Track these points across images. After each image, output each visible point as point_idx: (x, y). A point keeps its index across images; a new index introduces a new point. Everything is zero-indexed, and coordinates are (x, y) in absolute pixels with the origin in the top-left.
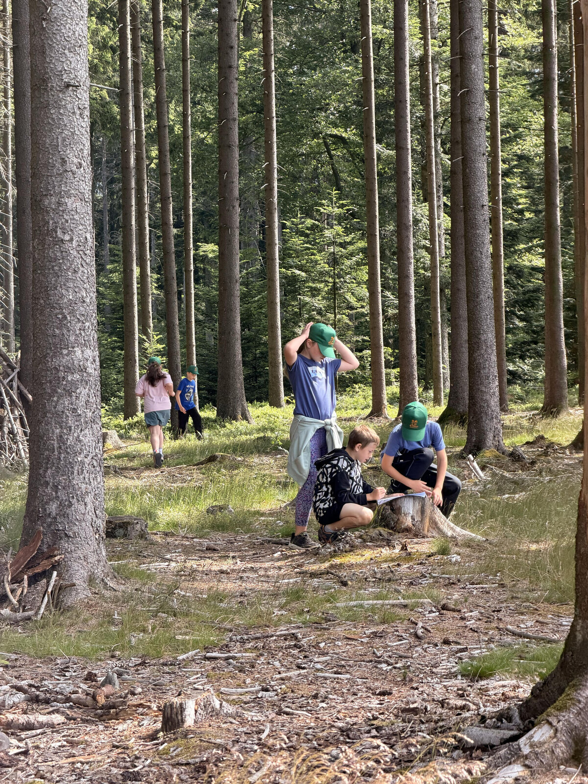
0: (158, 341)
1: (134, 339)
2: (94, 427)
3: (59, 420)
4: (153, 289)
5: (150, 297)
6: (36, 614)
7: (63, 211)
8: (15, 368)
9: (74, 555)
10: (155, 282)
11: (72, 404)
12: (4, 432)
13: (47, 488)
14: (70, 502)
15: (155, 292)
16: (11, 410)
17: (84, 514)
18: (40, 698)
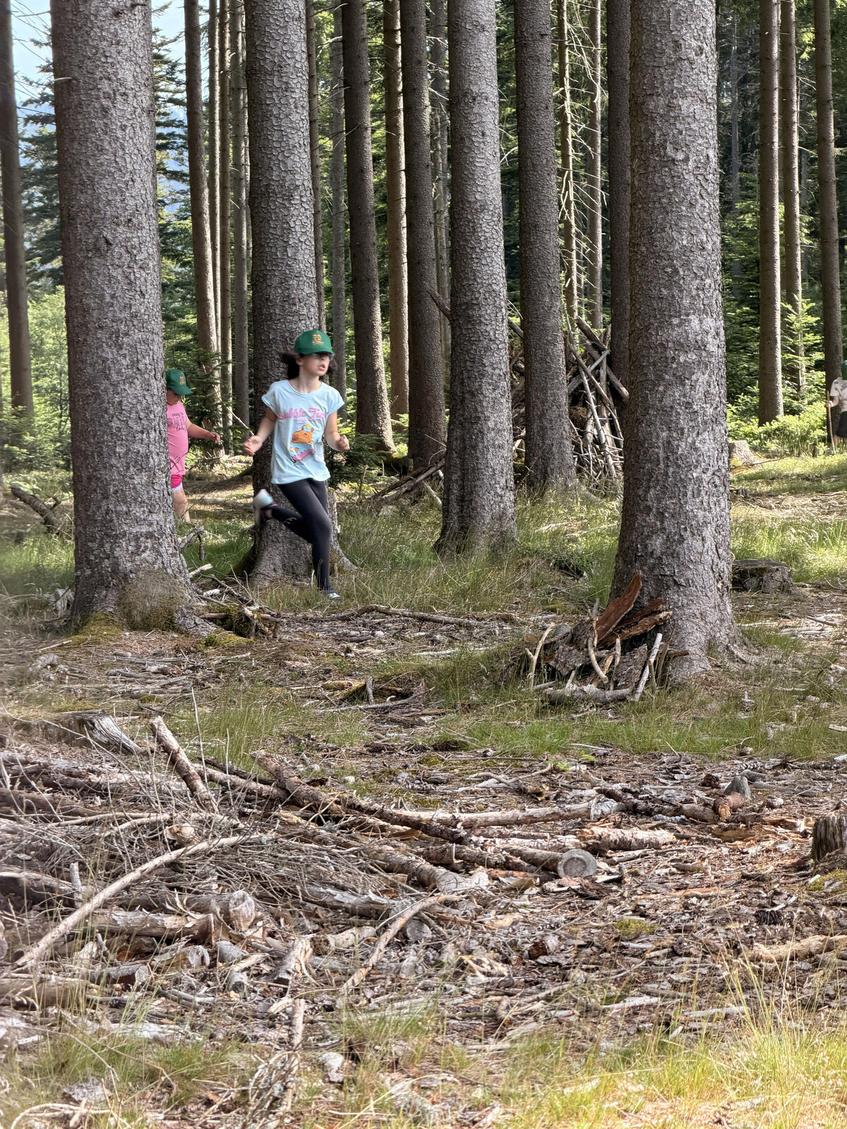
0: (810, 312)
1: (775, 309)
2: (717, 429)
3: (667, 419)
4: (802, 238)
5: (799, 248)
6: (633, 692)
7: (675, 118)
8: (604, 349)
9: (687, 611)
10: (805, 227)
11: (685, 396)
12: (587, 440)
13: (648, 515)
14: (681, 536)
15: (806, 241)
16: (597, 409)
17: (701, 554)
18: (639, 808)
